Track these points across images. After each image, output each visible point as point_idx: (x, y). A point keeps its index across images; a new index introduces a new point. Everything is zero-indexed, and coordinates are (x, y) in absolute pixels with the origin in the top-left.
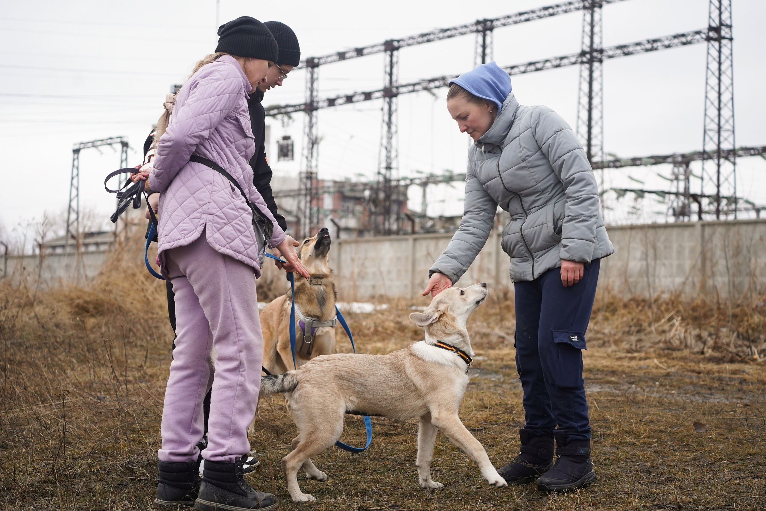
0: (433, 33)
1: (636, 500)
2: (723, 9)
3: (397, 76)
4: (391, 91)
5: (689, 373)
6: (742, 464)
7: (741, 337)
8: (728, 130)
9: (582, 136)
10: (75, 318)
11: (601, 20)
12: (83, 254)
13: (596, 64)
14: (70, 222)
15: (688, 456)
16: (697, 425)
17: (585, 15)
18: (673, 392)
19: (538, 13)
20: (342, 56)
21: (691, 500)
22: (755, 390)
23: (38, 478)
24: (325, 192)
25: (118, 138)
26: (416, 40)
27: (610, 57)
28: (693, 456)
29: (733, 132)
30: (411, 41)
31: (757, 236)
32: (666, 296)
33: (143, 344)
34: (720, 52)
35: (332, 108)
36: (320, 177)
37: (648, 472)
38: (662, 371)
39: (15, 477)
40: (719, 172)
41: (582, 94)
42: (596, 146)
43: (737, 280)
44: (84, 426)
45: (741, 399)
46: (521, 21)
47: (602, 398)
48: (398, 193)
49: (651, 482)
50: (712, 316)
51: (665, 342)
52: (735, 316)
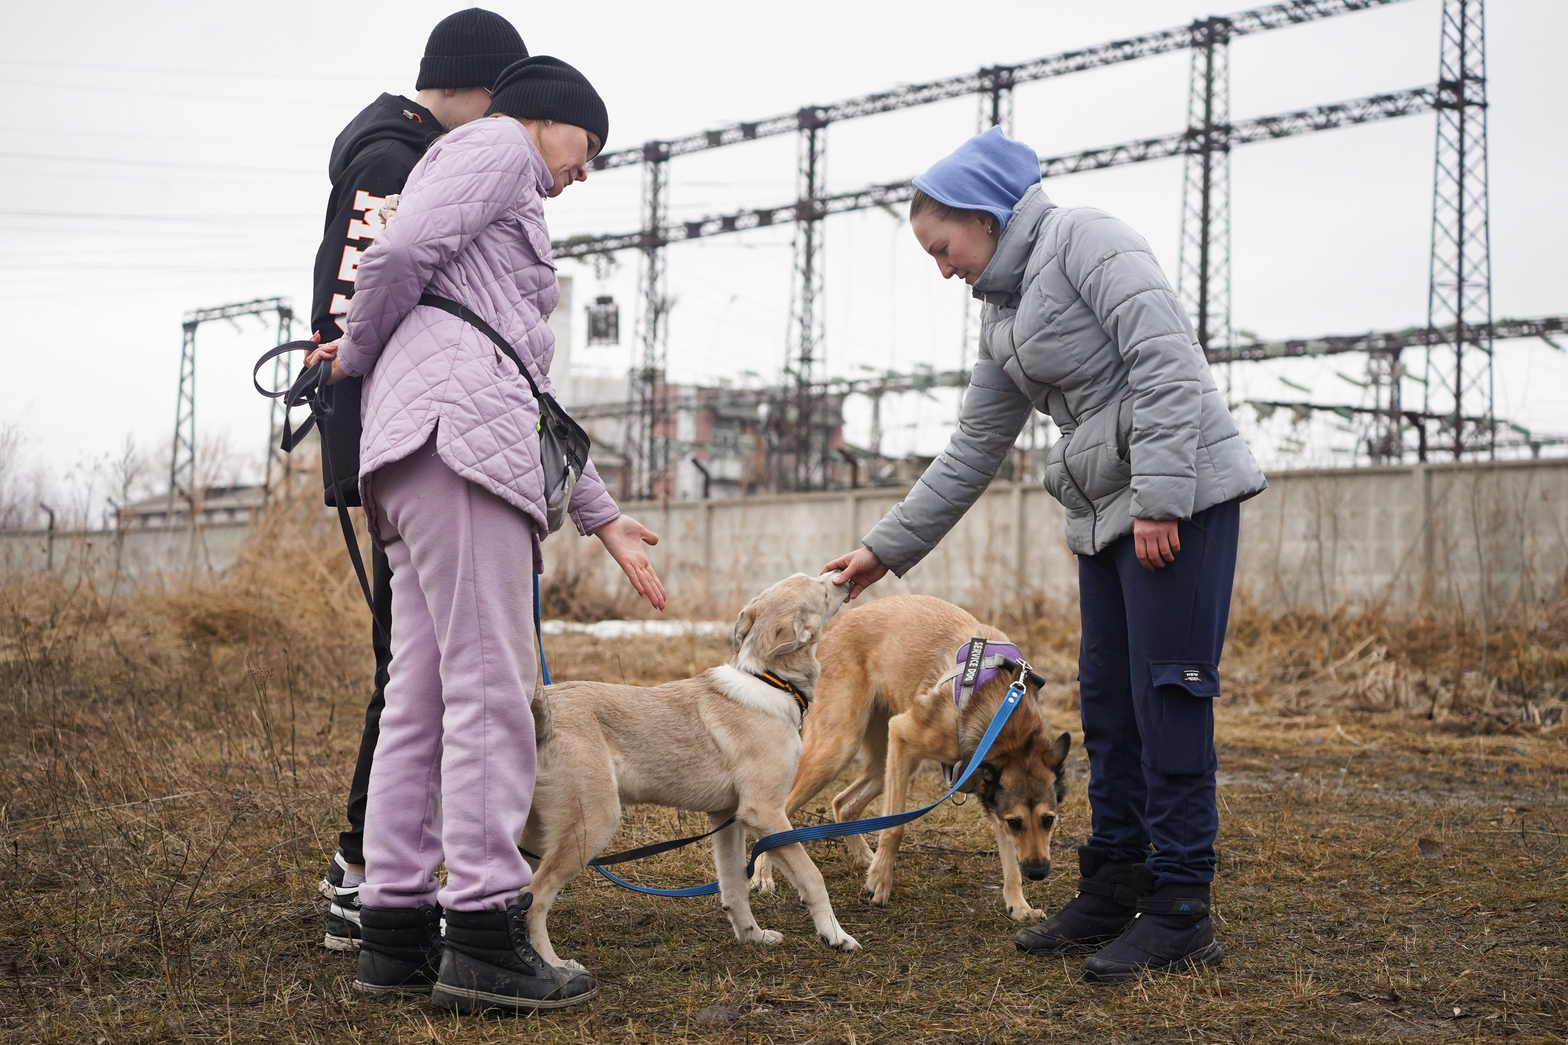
0: (894, 94)
1: (1309, 984)
2: (1468, 45)
3: (823, 178)
4: (811, 208)
5: (1407, 754)
6: (1516, 917)
7: (1505, 687)
8: (1478, 285)
9: (1189, 297)
10: (190, 645)
11: (1226, 67)
12: (203, 527)
13: (1217, 156)
14: (177, 466)
15: (1410, 903)
16: (1426, 844)
17: (1194, 57)
18: (1376, 786)
19: (1103, 55)
20: (714, 139)
21: (1418, 985)
22: (1538, 784)
23: (121, 942)
24: (680, 408)
25: (272, 300)
26: (860, 108)
27: (1245, 140)
28: (1418, 903)
29: (1488, 288)
30: (850, 110)
31: (1535, 493)
32: (1355, 611)
33: (324, 695)
34: (1461, 130)
35: (695, 242)
36: (671, 378)
37: (1331, 932)
38: (1353, 749)
39: (76, 940)
40: (1459, 368)
41: (1189, 214)
42: (1216, 315)
43: (1497, 579)
44: (212, 844)
45: (1511, 799)
46: (1068, 70)
47: (1235, 796)
48: (825, 412)
49: (1337, 952)
50: (1447, 647)
51: (1356, 696)
52: (1492, 648)
